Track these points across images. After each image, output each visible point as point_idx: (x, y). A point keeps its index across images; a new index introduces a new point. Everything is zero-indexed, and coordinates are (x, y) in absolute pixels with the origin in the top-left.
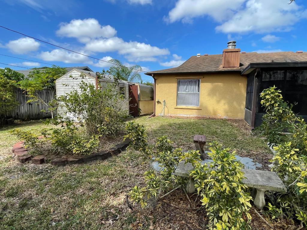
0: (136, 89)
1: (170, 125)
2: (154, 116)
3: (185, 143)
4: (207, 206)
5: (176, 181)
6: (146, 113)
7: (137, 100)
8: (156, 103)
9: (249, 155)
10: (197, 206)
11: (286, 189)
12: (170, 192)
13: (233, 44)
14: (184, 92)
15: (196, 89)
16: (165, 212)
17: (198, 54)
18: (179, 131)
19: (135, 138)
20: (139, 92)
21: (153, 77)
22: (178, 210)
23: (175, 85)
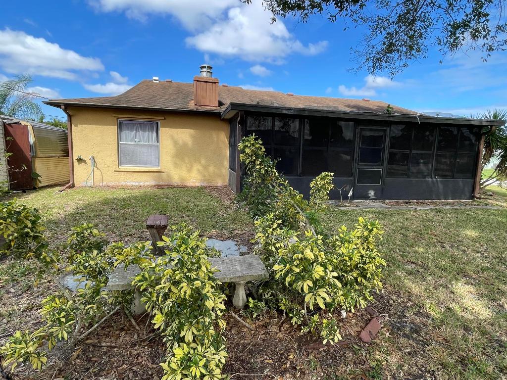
0: (23, 134)
1: (106, 202)
2: (73, 186)
3: (134, 231)
4: (162, 327)
5: (110, 301)
6: (53, 182)
7: (29, 157)
8: (76, 163)
9: (232, 237)
10: (150, 332)
11: (267, 275)
12: (100, 323)
13: (208, 70)
14: (131, 142)
15: (153, 139)
16: (89, 361)
17: (155, 78)
18: (122, 211)
19: (16, 235)
20: (32, 140)
21: (65, 110)
22: (115, 349)
23: (113, 129)
